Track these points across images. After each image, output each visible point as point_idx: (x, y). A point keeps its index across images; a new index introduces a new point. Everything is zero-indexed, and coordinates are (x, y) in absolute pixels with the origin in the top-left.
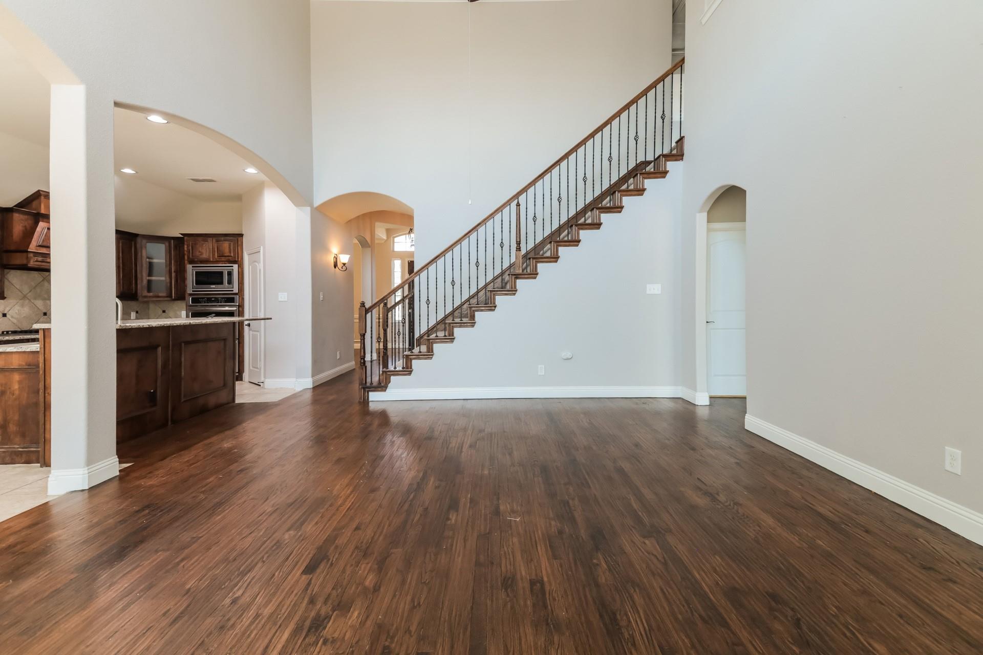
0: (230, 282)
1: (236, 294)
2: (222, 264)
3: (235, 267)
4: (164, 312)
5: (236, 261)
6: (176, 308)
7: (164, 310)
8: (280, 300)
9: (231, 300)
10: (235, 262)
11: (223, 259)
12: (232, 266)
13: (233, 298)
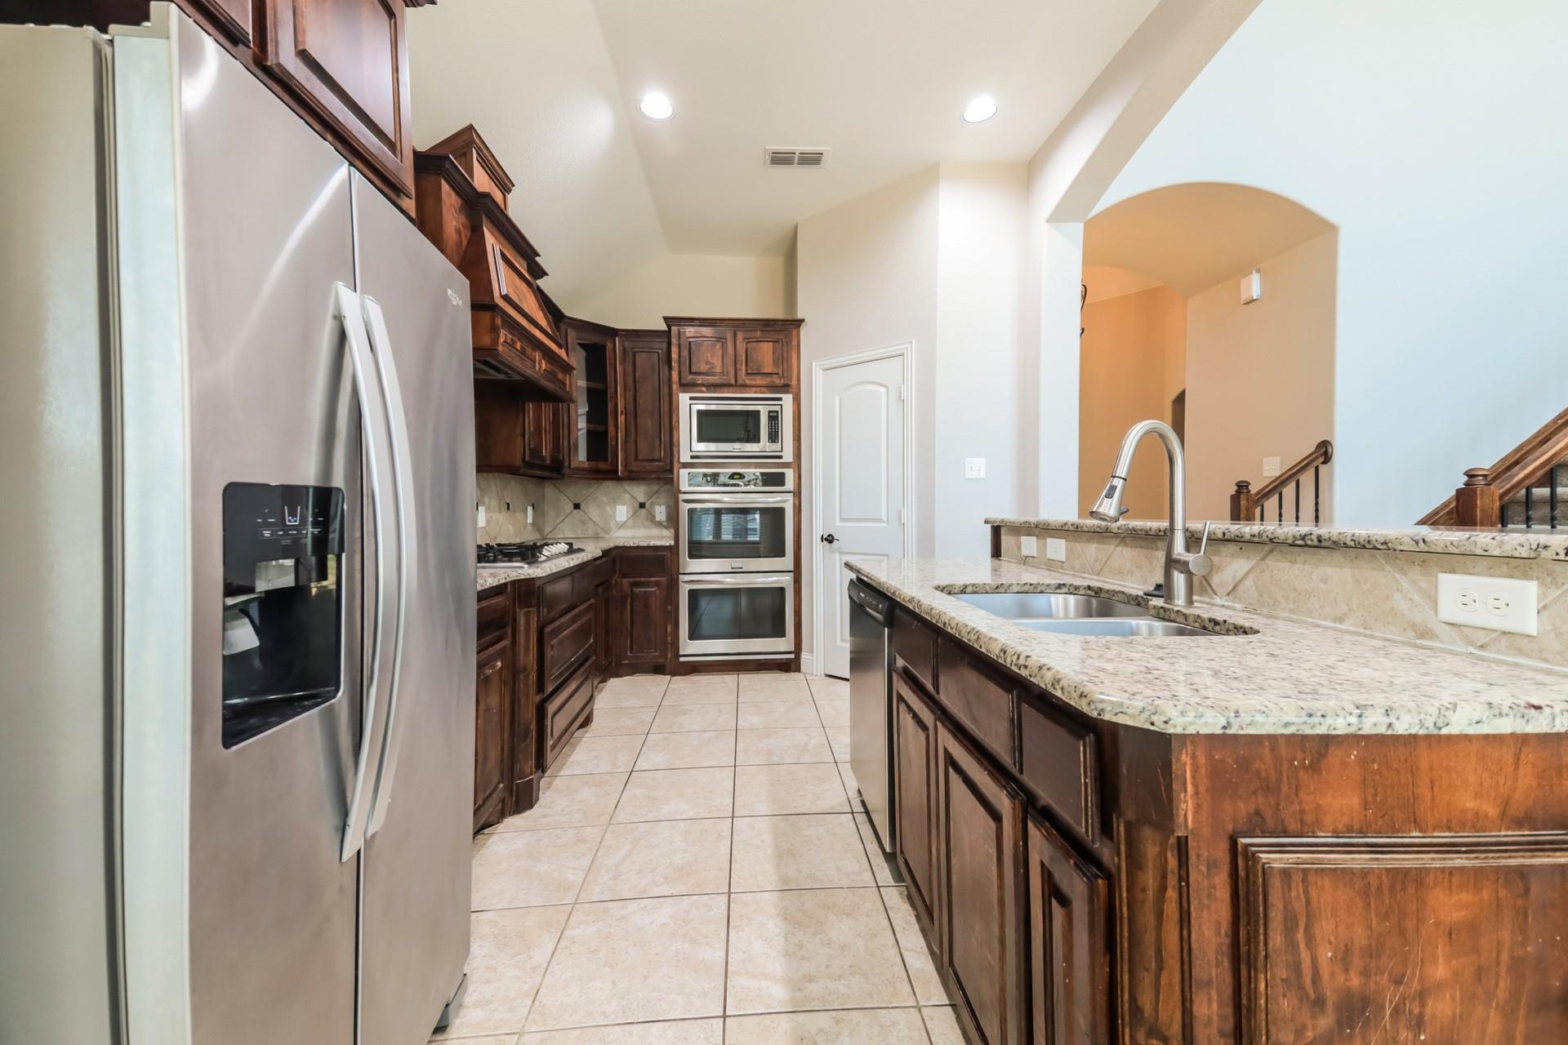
0: (774, 437)
1: (787, 465)
2: (756, 393)
3: (787, 399)
4: (577, 506)
5: (788, 385)
6: (604, 499)
7: (577, 502)
8: (968, 475)
9: (777, 479)
10: (785, 388)
11: (760, 381)
12: (780, 399)
13: (782, 475)
